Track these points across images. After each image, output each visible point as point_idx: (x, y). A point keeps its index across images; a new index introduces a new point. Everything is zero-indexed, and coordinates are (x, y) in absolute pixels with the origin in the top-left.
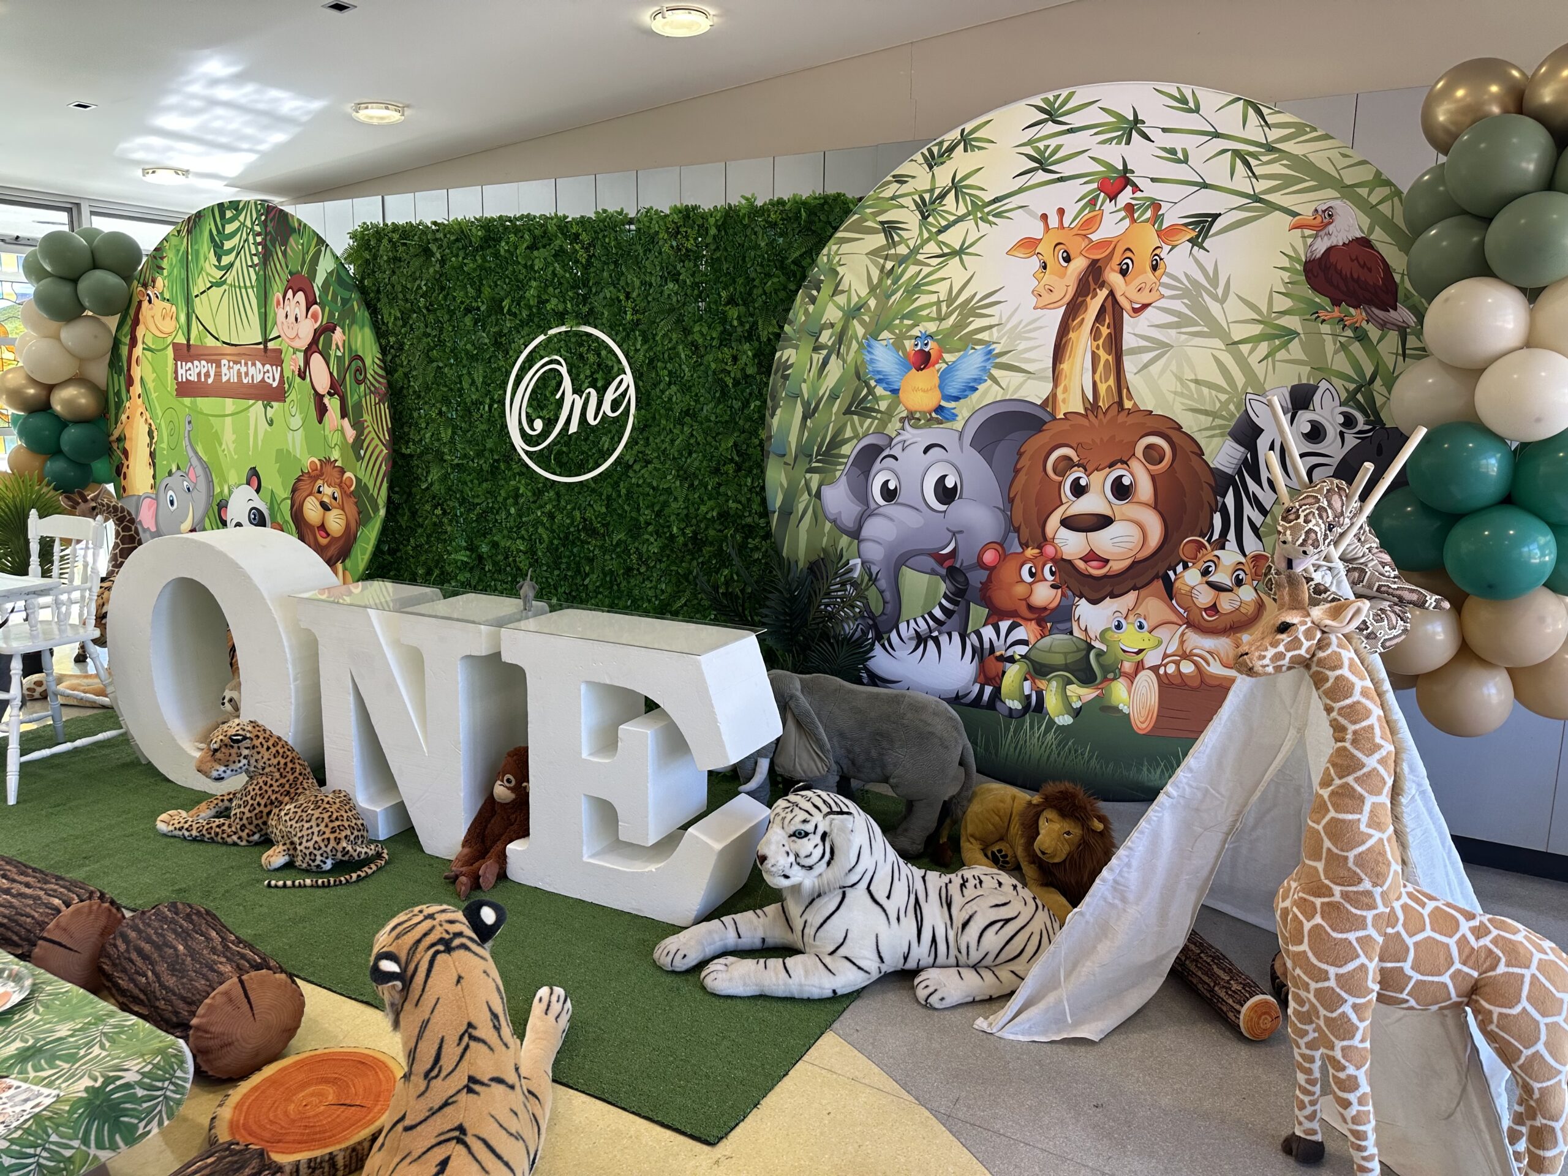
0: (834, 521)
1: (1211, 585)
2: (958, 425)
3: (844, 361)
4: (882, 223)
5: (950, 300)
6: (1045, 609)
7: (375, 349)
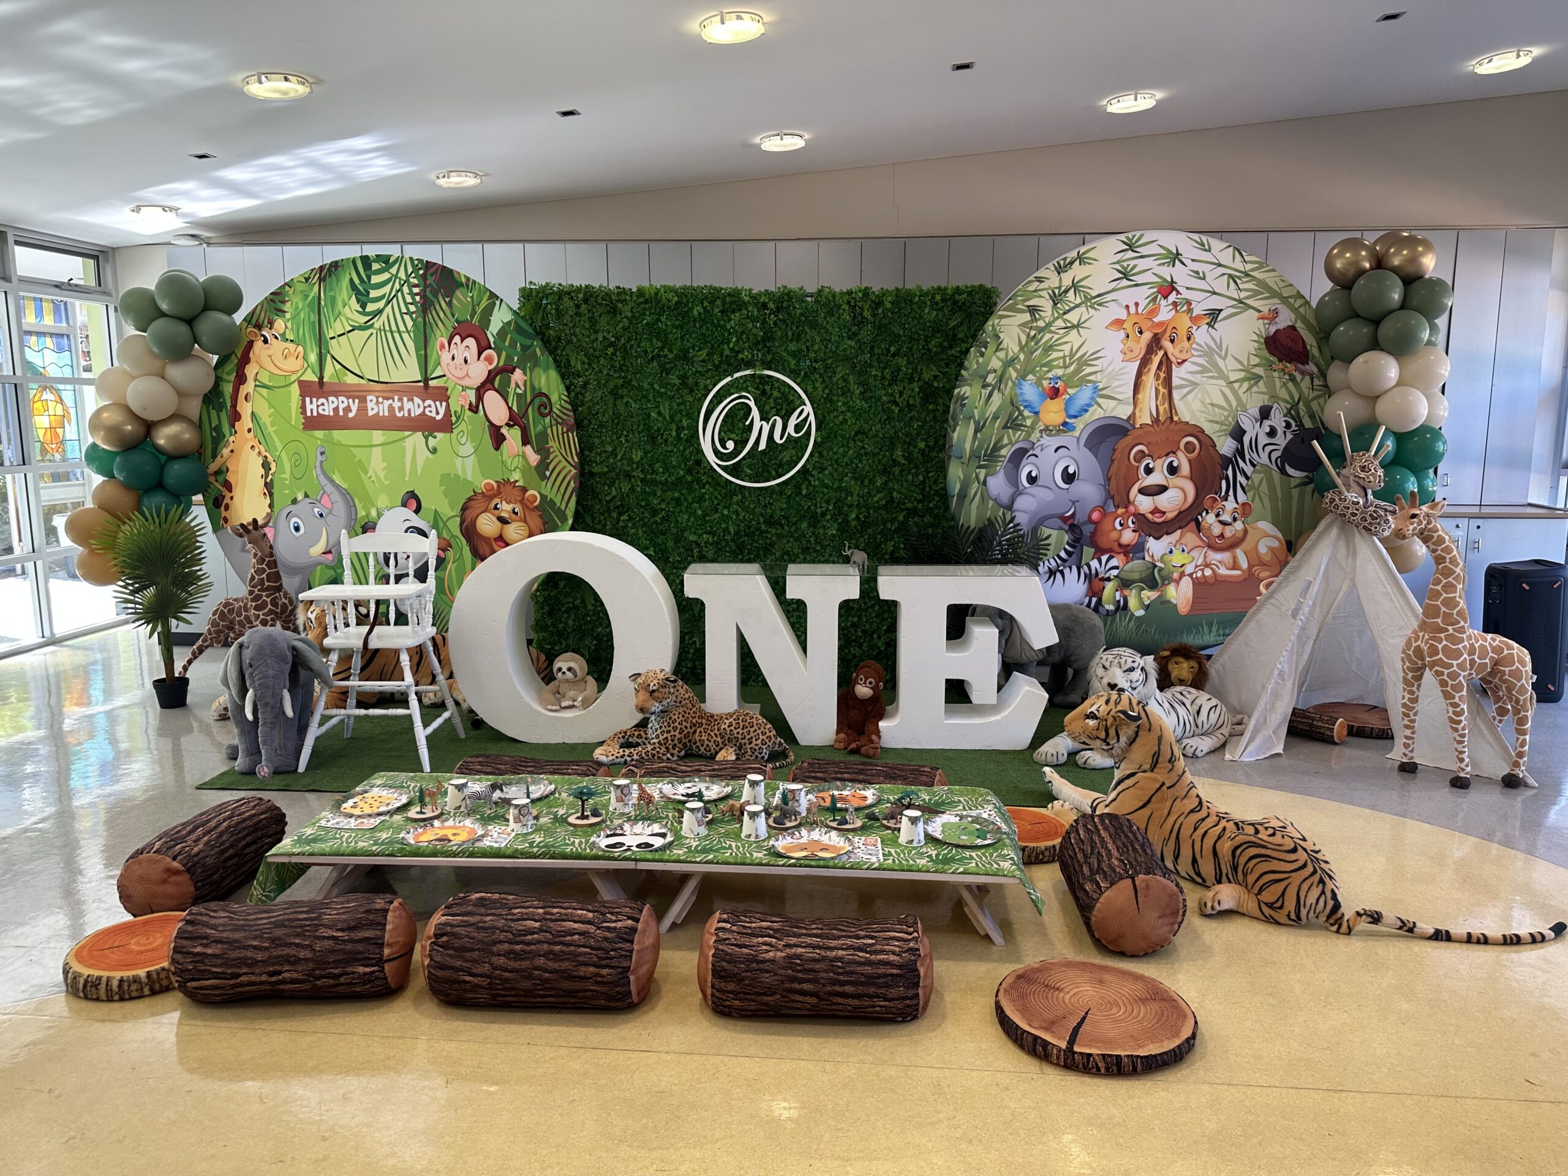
0: (995, 500)
1: (1220, 522)
2: (1077, 433)
3: (1003, 394)
4: (1028, 306)
5: (1072, 355)
6: (1128, 545)
7: (562, 388)
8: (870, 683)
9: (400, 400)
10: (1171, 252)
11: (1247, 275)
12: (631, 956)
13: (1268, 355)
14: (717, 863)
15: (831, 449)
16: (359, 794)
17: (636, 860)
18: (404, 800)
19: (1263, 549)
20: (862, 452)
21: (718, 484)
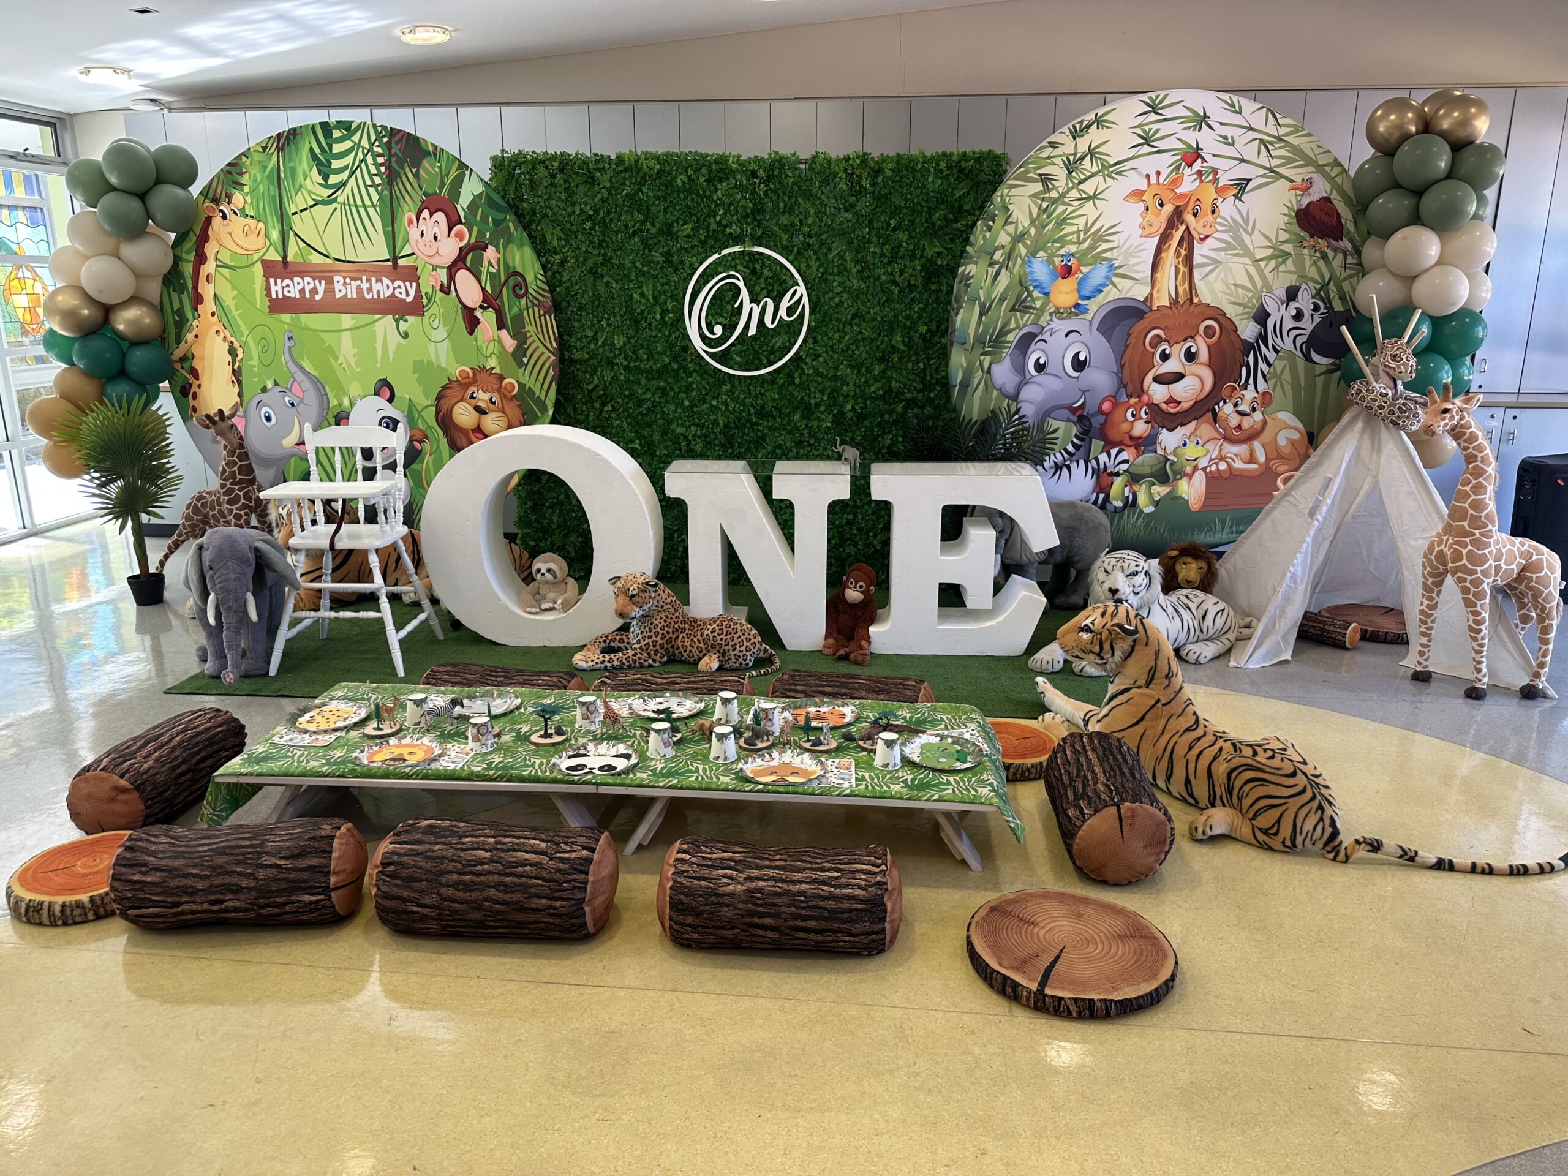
0: (1000, 390)
1: (1238, 412)
2: (1089, 316)
3: (1011, 273)
4: (1040, 175)
5: (1086, 230)
6: (1140, 438)
7: (538, 266)
8: (861, 587)
9: (369, 280)
10: (1197, 114)
11: (1280, 140)
12: (585, 889)
13: (1298, 229)
14: (681, 788)
15: (827, 334)
16: (317, 707)
17: (597, 784)
18: (363, 714)
19: (1282, 442)
20: (859, 337)
21: (706, 372)
